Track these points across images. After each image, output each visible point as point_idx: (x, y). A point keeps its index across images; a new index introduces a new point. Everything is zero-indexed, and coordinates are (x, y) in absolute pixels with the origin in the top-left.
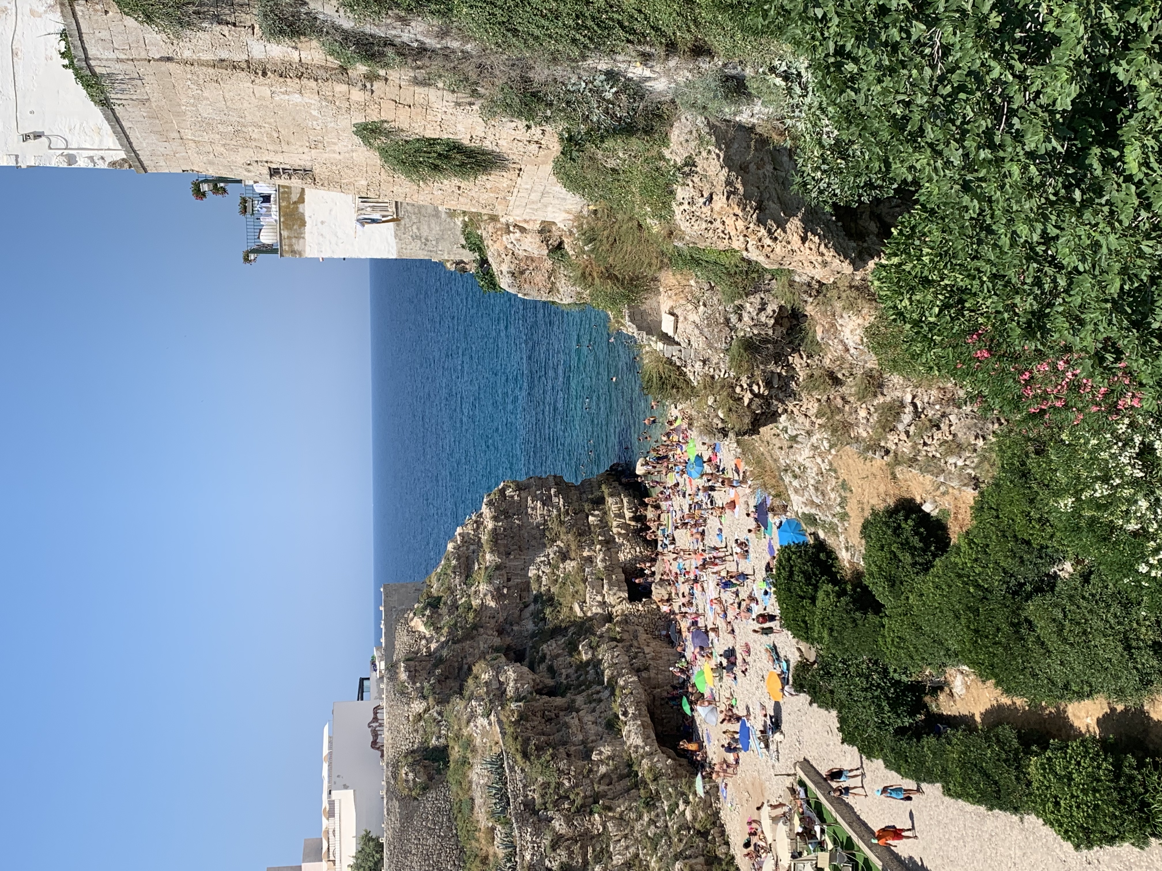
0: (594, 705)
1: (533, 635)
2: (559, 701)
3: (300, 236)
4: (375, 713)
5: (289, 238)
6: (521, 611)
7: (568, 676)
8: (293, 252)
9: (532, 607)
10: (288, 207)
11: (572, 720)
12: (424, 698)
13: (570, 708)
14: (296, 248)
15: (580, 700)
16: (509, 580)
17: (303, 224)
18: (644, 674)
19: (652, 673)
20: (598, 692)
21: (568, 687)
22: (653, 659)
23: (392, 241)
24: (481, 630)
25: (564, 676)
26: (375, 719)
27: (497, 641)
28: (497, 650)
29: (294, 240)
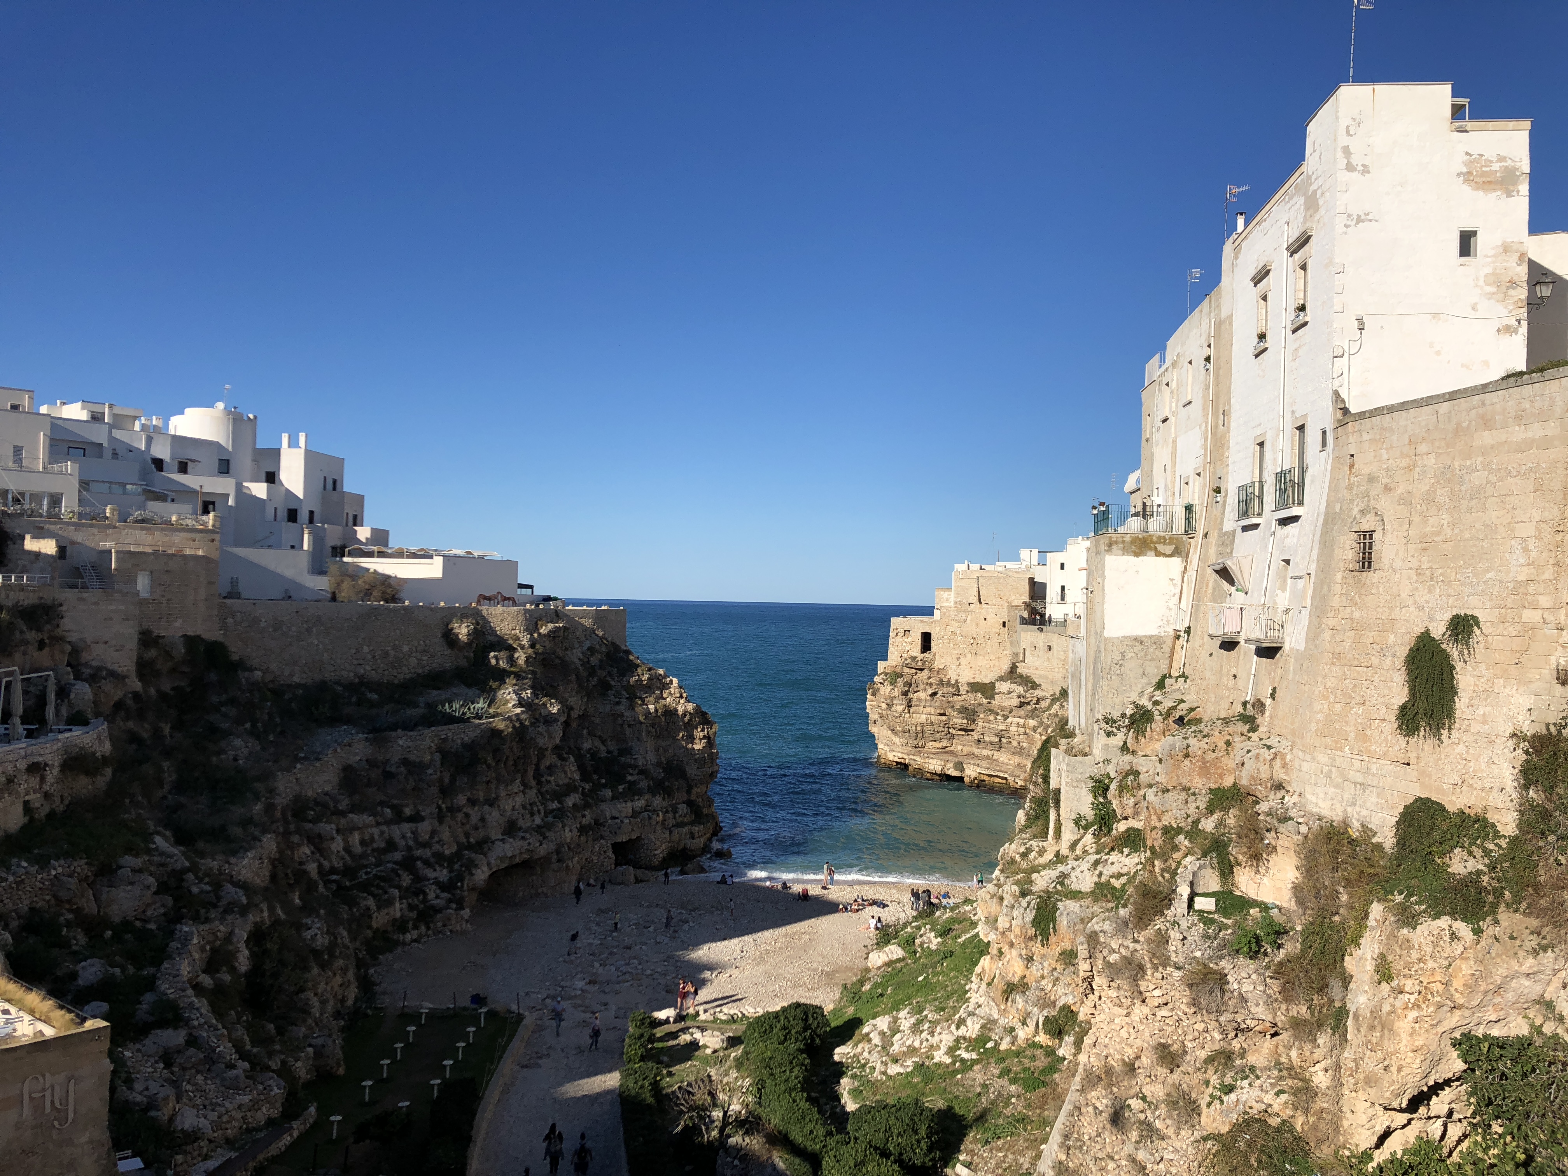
0: (528, 807)
1: (579, 749)
2: (531, 773)
3: (1125, 551)
4: (509, 599)
5: (1123, 542)
6: (600, 737)
7: (549, 782)
8: (1110, 545)
9: (603, 748)
10: (1152, 542)
11: (517, 786)
12: (532, 646)
13: (524, 784)
14: (1114, 547)
15: (532, 794)
16: (629, 726)
17: (1137, 555)
18: (554, 858)
19: (555, 866)
20: (539, 811)
21: (539, 783)
22: (567, 866)
23: (1120, 634)
24: (585, 699)
25: (549, 778)
26: (505, 599)
27: (575, 714)
28: (569, 716)
29: (1121, 546)
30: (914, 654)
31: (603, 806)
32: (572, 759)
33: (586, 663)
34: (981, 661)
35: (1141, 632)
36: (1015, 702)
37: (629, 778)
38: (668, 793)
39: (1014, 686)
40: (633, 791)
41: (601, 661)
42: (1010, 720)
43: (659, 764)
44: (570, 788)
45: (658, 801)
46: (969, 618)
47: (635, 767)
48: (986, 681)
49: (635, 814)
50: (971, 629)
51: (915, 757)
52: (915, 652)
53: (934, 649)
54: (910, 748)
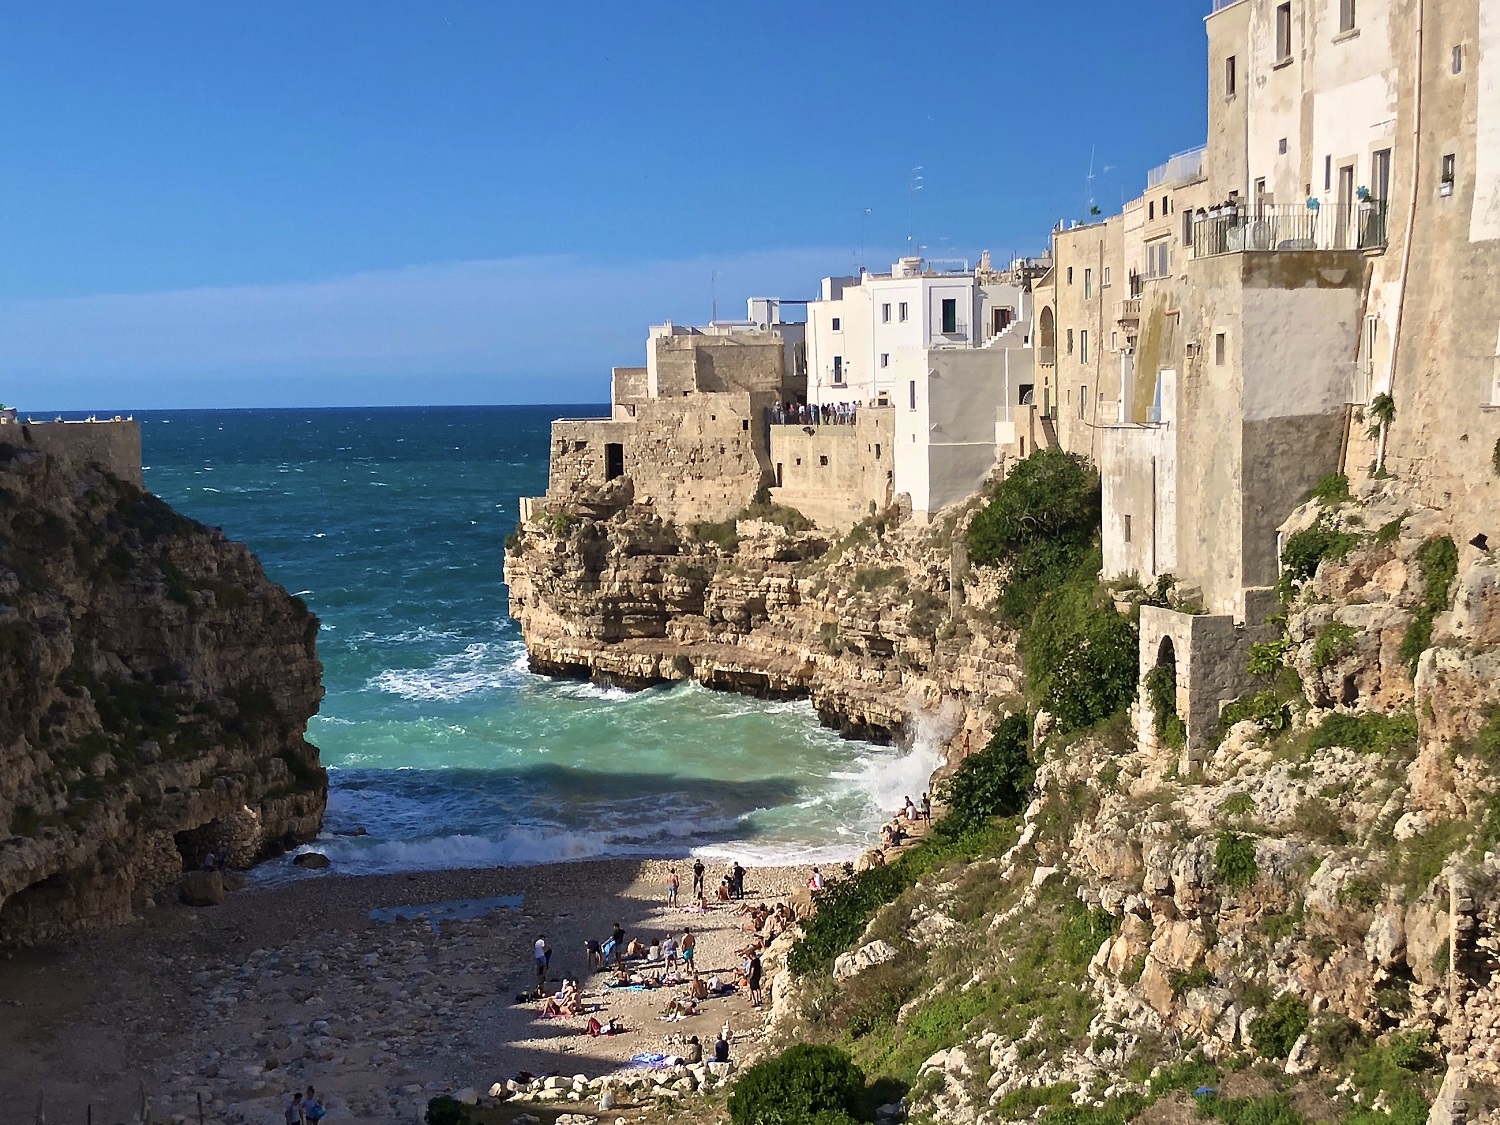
0: (43, 781)
3: (1274, 281)
5: (1270, 265)
9: (126, 670)
10: (1312, 262)
14: (1256, 274)
18: (97, 866)
20: (59, 786)
23: (1266, 415)
29: (1266, 271)
30: (595, 482)
31: (153, 771)
32: (87, 692)
33: (84, 520)
34: (708, 487)
35: (1298, 410)
36: (771, 552)
37: (183, 720)
38: (251, 741)
39: (769, 526)
40: (191, 744)
41: (109, 515)
42: (765, 581)
43: (228, 692)
44: (92, 745)
45: (237, 758)
46: (687, 416)
47: (188, 699)
48: (720, 520)
49: (206, 782)
50: (690, 433)
51: (604, 654)
52: (597, 479)
53: (628, 472)
54: (594, 640)
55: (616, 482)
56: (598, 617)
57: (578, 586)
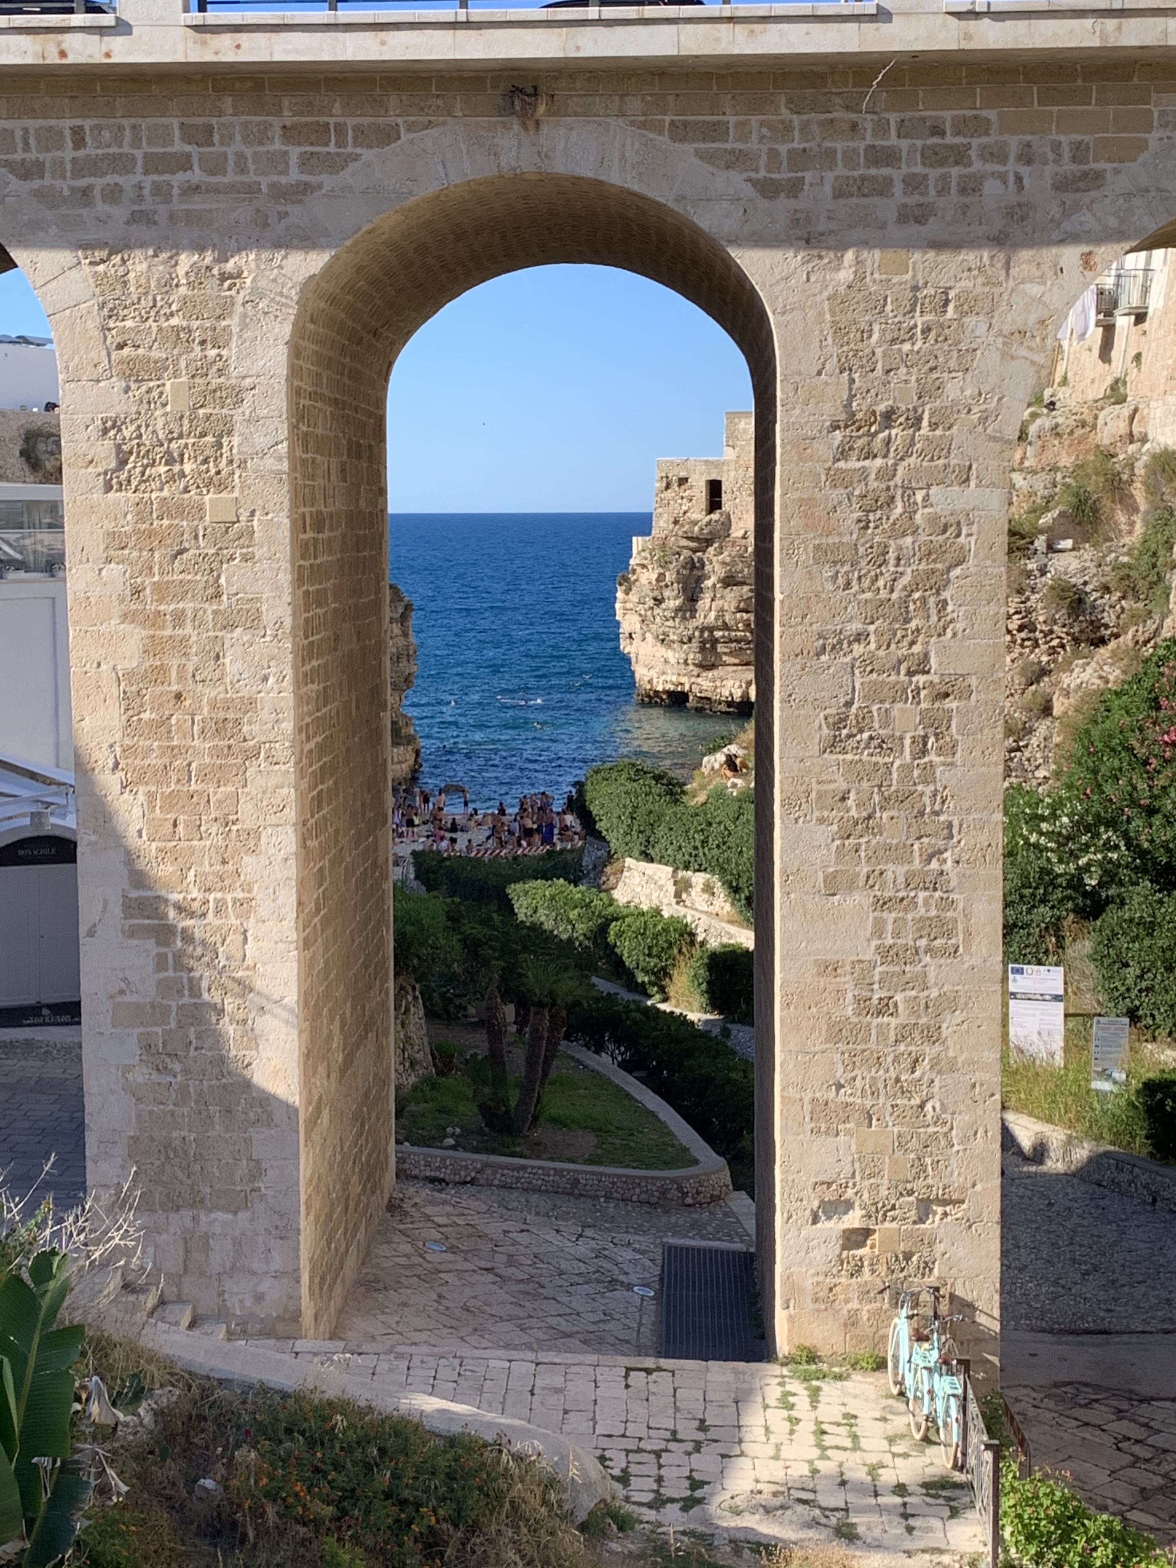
30: (694, 517)
51: (699, 680)
52: (698, 513)
53: (727, 506)
54: (691, 667)
55: (715, 516)
56: (695, 644)
57: (676, 615)
